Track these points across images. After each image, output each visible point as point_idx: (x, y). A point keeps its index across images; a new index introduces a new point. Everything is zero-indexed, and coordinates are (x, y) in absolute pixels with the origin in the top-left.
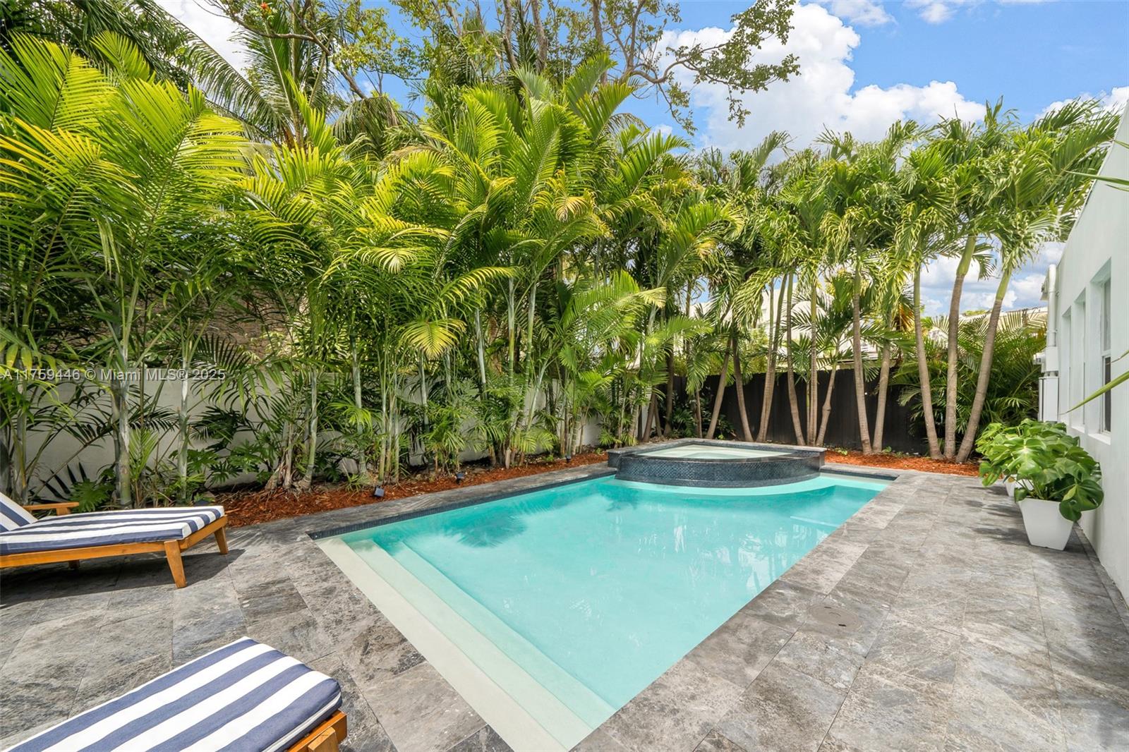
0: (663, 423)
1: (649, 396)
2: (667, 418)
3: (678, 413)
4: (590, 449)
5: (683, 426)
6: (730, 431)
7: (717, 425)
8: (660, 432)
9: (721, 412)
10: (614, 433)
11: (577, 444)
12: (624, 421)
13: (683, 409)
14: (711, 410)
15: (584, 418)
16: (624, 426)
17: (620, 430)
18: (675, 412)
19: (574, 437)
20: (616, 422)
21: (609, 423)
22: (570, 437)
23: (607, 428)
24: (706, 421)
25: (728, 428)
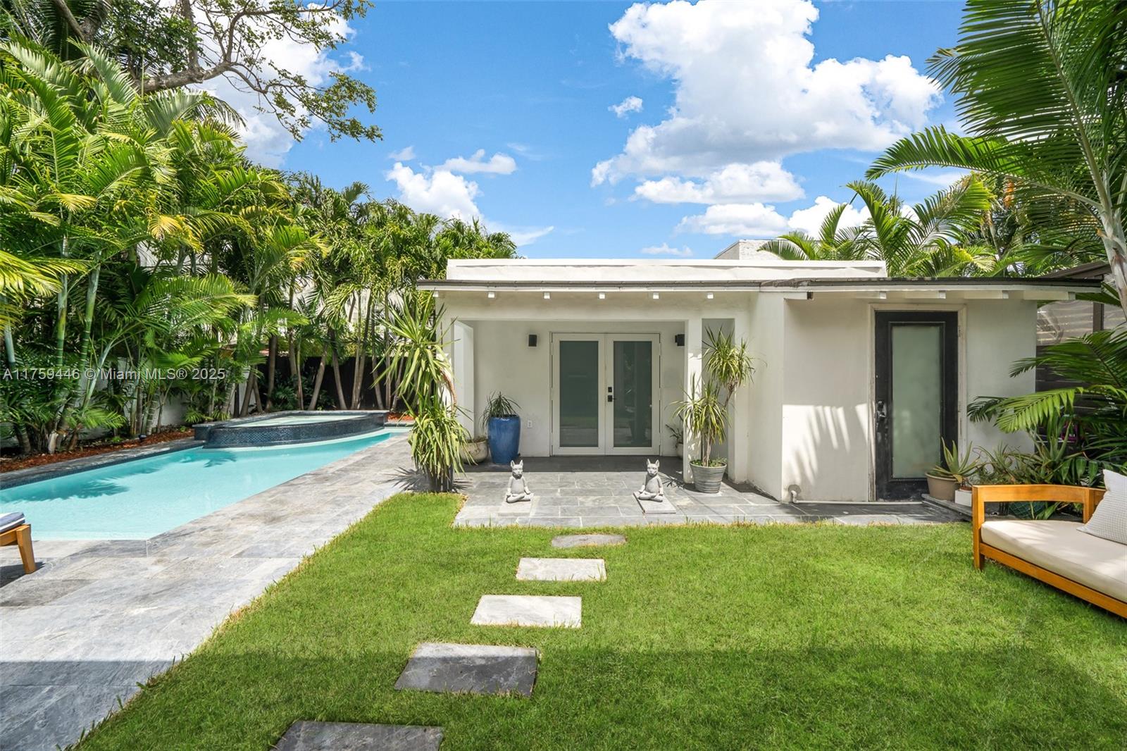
0: (264, 400)
1: (246, 375)
2: (269, 395)
3: (279, 390)
4: (171, 429)
5: (285, 401)
6: (329, 403)
7: (318, 399)
8: (260, 408)
9: (322, 388)
10: (204, 411)
11: (154, 423)
12: (215, 399)
13: (285, 386)
14: (313, 386)
15: (163, 400)
16: (216, 404)
17: (211, 408)
18: (276, 389)
19: (150, 417)
20: (207, 401)
21: (198, 402)
22: (144, 417)
23: (195, 406)
24: (308, 396)
25: (329, 401)
